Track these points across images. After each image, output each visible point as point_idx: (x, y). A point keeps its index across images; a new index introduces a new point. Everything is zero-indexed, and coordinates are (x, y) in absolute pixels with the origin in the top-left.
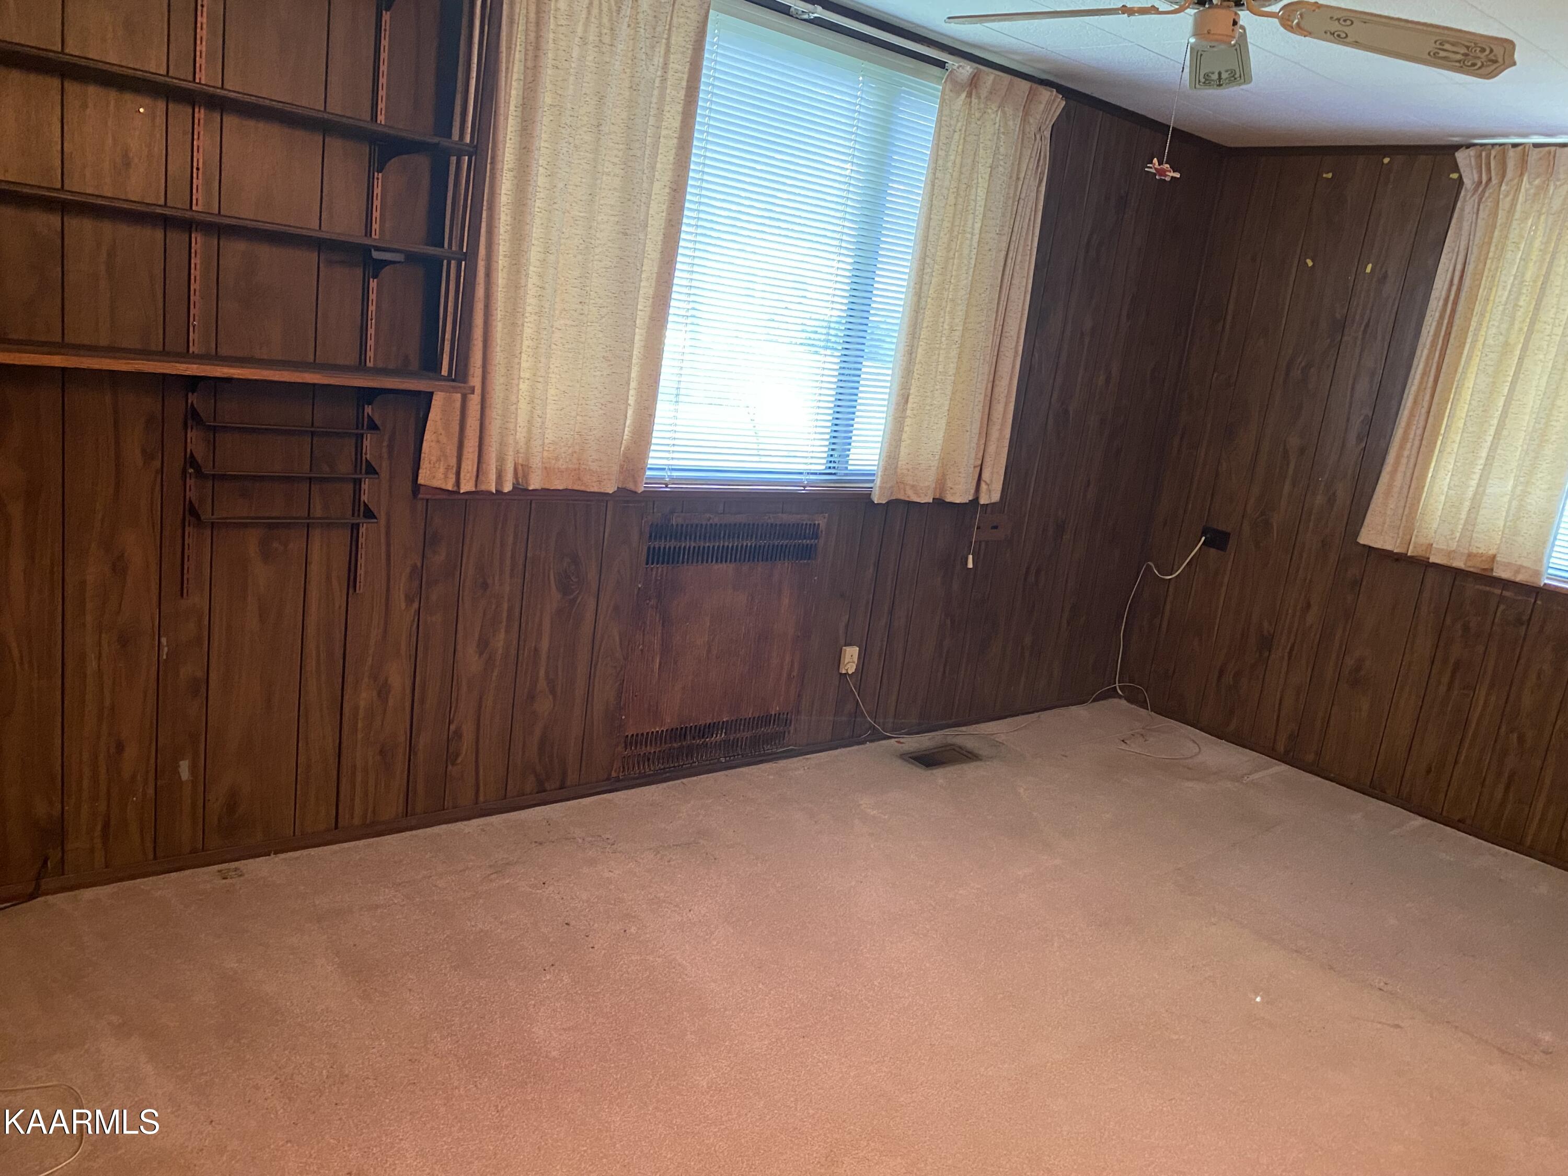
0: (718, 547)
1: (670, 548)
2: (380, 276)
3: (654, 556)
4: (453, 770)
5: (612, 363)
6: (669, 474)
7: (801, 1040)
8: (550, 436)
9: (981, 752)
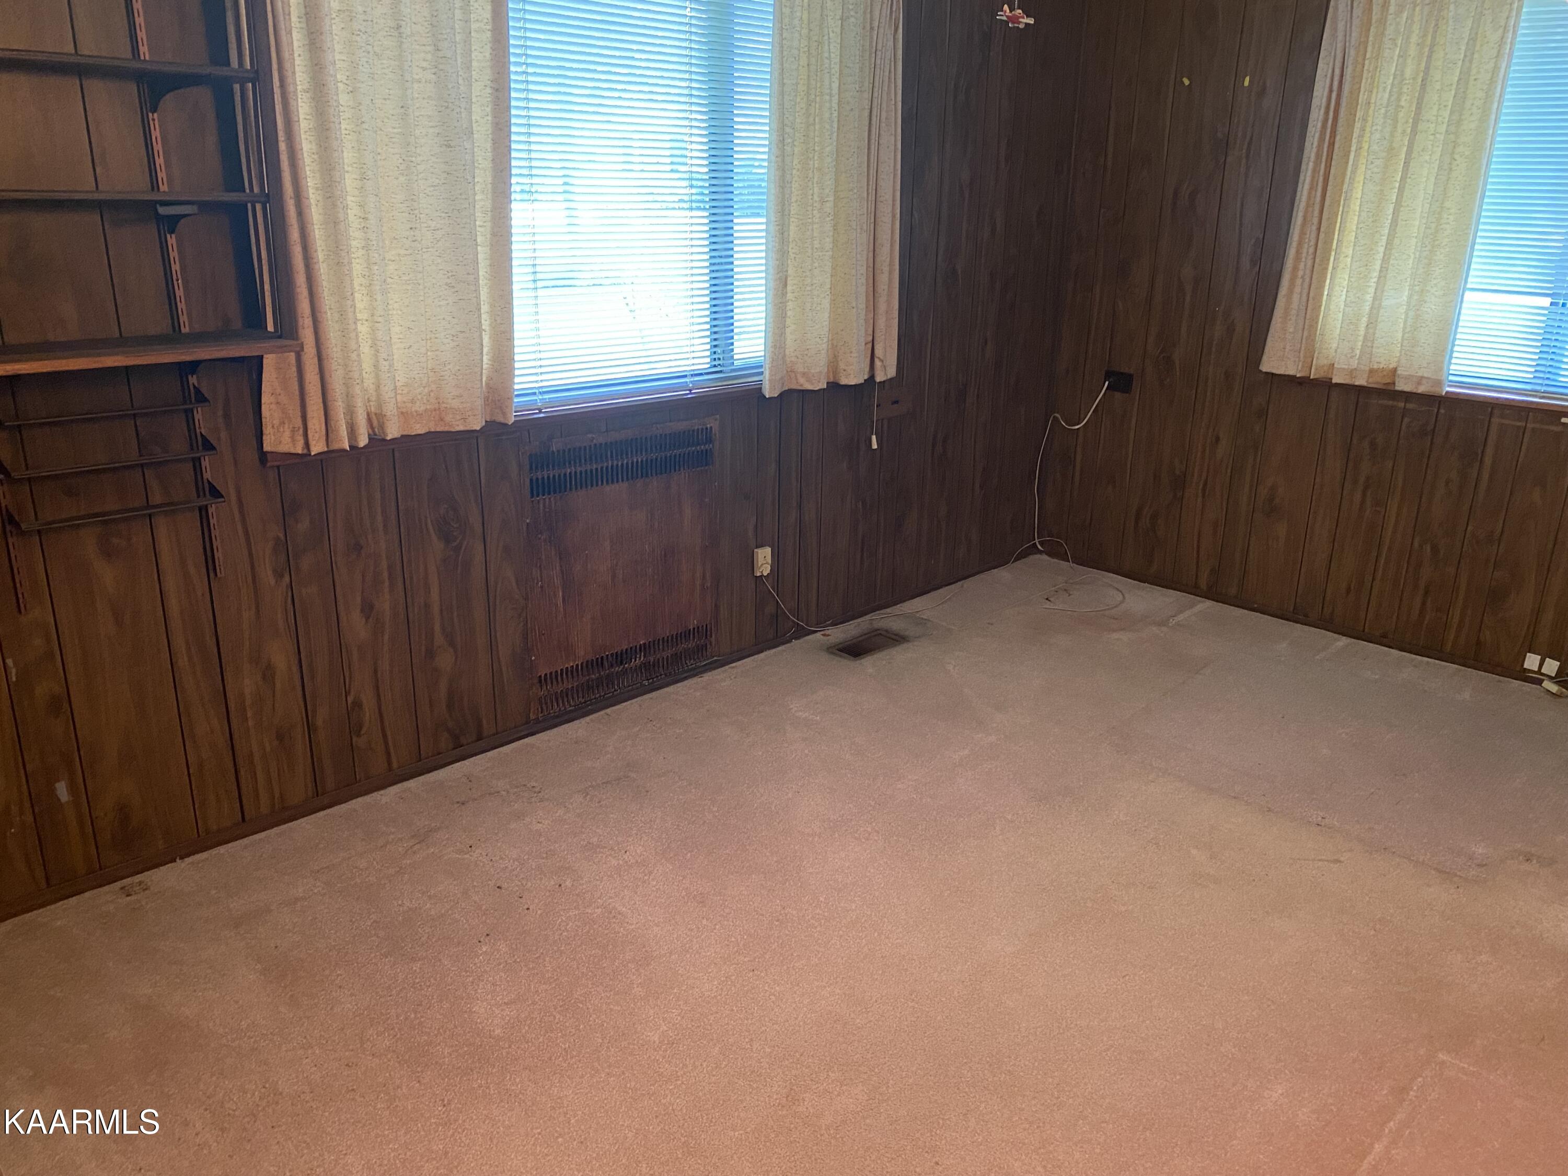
0: (607, 468)
1: (554, 476)
2: (177, 230)
3: (538, 488)
4: (359, 742)
5: (456, 290)
6: (540, 397)
7: (751, 974)
8: (401, 378)
9: (907, 633)
